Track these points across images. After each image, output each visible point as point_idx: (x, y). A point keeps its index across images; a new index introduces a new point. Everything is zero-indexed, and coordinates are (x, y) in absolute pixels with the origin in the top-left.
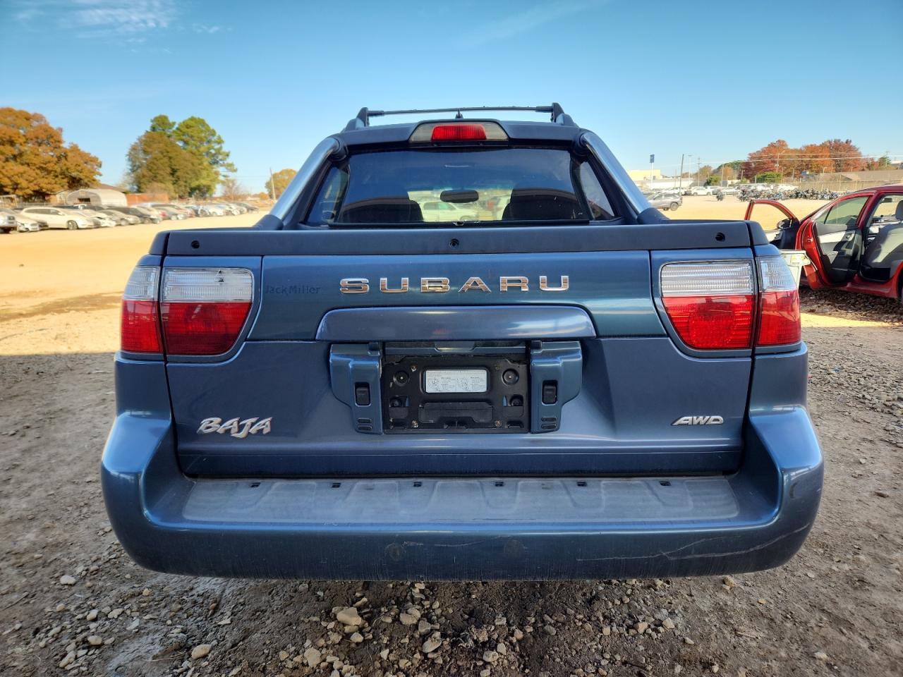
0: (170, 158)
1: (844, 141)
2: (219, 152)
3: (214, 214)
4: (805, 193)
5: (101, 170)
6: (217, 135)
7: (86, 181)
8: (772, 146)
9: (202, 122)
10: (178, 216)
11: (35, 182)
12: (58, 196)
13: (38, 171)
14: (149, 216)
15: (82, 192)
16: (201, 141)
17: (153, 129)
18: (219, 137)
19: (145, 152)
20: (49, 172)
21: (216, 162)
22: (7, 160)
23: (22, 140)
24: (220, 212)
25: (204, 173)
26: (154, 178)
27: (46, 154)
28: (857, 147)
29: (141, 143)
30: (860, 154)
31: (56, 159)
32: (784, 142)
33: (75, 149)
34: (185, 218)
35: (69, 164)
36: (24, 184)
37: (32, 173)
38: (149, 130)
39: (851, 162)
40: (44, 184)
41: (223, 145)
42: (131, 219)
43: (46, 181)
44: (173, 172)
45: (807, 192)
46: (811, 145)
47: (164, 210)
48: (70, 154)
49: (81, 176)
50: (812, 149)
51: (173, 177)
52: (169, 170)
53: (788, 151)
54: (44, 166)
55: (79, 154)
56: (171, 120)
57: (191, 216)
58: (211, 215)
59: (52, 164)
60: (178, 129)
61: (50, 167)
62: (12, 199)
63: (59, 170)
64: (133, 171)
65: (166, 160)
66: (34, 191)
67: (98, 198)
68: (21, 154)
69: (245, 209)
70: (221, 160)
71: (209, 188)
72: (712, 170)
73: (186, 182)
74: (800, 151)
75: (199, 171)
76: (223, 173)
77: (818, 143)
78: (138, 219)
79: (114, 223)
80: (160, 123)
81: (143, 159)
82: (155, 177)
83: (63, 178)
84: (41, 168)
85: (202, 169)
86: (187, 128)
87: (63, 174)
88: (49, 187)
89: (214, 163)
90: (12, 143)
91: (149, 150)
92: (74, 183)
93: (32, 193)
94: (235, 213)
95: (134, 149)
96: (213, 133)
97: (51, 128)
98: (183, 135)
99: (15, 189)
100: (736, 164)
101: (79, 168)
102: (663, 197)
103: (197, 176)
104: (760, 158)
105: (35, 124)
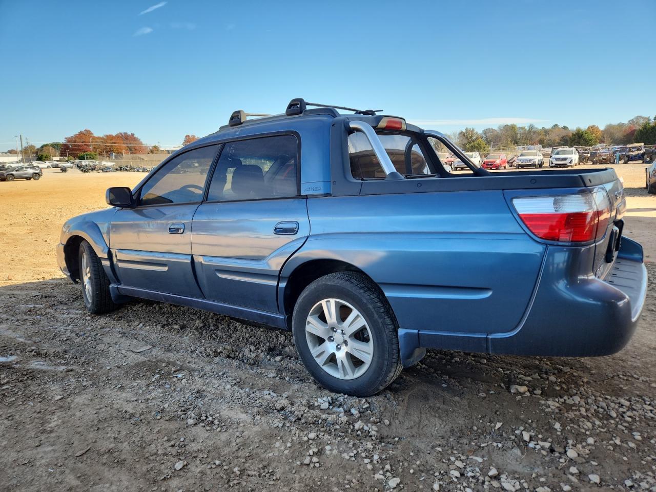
1: (130, 134)
4: (126, 168)
8: (81, 133)
28: (139, 138)
30: (141, 143)
32: (89, 131)
39: (137, 148)
45: (127, 166)
46: (110, 135)
50: (110, 137)
53: (94, 138)
72: (36, 148)
74: (102, 138)
77: (114, 134)
100: (56, 144)
102: (24, 169)
104: (75, 142)
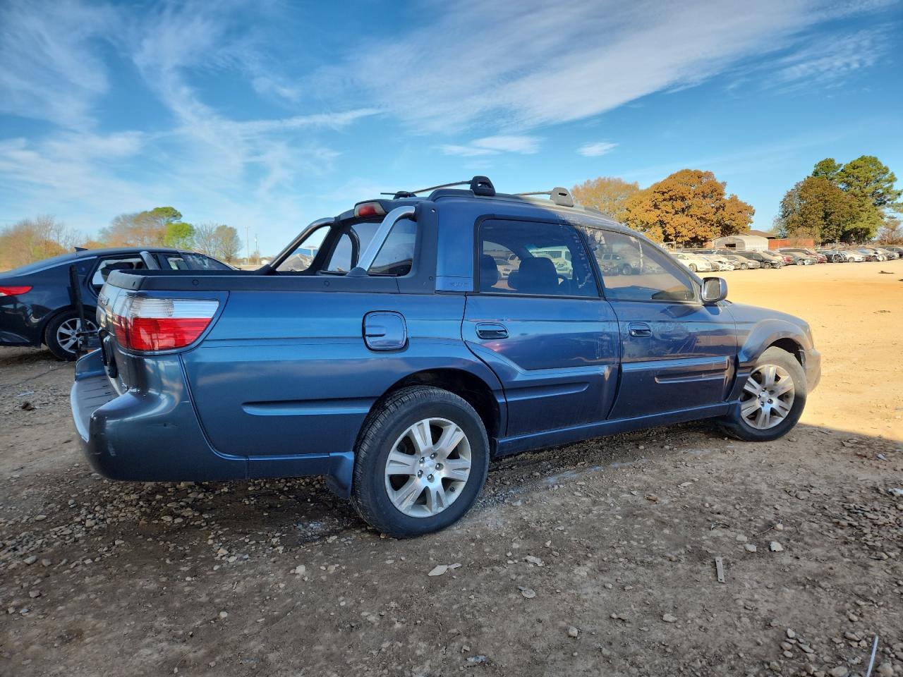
0: (826, 201)
2: (888, 191)
3: (851, 260)
5: (753, 218)
6: (890, 173)
7: (737, 228)
9: (874, 161)
10: (805, 262)
11: (693, 231)
12: (713, 242)
13: (698, 221)
14: (771, 261)
15: (730, 239)
16: (868, 182)
17: (816, 173)
18: (892, 175)
19: (800, 197)
20: (707, 221)
21: (882, 203)
22: (676, 213)
23: (691, 196)
24: (858, 257)
25: (864, 215)
26: (804, 223)
27: (708, 206)
29: (798, 189)
31: (715, 210)
33: (734, 199)
34: (812, 264)
35: (724, 213)
36: (684, 232)
37: (692, 222)
38: (810, 175)
40: (701, 232)
41: (894, 184)
42: (752, 263)
43: (702, 229)
44: (826, 216)
47: (792, 255)
48: (727, 205)
49: (734, 224)
51: (825, 221)
52: (822, 214)
54: (704, 216)
55: (736, 204)
56: (837, 162)
57: (821, 262)
58: (846, 261)
59: (710, 215)
60: (842, 171)
61: (707, 217)
62: (672, 246)
63: (715, 220)
64: (784, 217)
65: (821, 204)
66: (691, 238)
67: (743, 243)
68: (689, 207)
69: (897, 255)
70: (889, 200)
71: (867, 232)
73: (839, 225)
75: (858, 213)
76: (888, 215)
78: (759, 264)
79: (733, 267)
80: (826, 167)
81: (797, 205)
82: (806, 221)
83: (718, 226)
84: (701, 218)
85: (862, 211)
86: (854, 169)
87: (719, 223)
88: (704, 234)
89: (880, 204)
90: (683, 199)
91: (805, 195)
92: (727, 230)
93: (688, 239)
94: (881, 259)
95: (789, 195)
96: (886, 171)
97: (716, 183)
98: (847, 177)
99: (676, 237)
101: (733, 217)
103: (853, 218)
105: (704, 180)
